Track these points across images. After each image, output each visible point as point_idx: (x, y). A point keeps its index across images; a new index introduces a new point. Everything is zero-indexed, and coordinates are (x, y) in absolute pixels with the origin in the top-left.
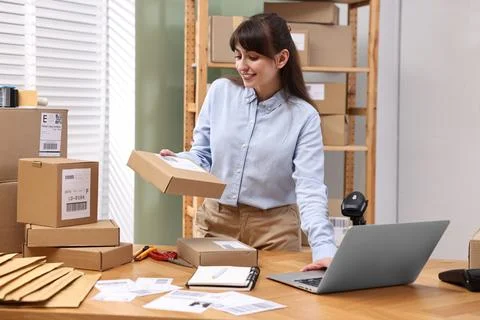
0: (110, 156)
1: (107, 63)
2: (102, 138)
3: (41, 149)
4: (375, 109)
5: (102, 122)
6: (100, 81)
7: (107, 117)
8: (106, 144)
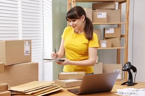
0: (45, 54)
1: (43, 28)
2: (42, 48)
3: (25, 53)
4: (128, 35)
5: (42, 43)
6: (41, 33)
7: (43, 42)
8: (43, 50)
